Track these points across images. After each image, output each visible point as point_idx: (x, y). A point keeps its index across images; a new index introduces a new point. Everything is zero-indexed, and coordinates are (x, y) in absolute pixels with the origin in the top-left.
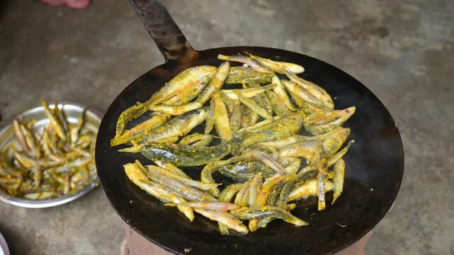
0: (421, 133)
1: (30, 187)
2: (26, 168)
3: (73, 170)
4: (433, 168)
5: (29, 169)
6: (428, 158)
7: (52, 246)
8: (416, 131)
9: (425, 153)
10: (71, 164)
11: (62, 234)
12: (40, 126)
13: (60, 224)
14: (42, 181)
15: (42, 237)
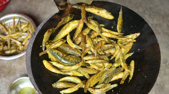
0: (153, 14)
1: (7, 48)
2: (5, 40)
3: (22, 40)
4: (157, 28)
5: (6, 41)
6: (156, 24)
7: (18, 70)
8: (151, 13)
9: (155, 22)
10: (21, 38)
11: (21, 65)
12: (8, 23)
13: (20, 61)
14: (11, 45)
15: (14, 66)
